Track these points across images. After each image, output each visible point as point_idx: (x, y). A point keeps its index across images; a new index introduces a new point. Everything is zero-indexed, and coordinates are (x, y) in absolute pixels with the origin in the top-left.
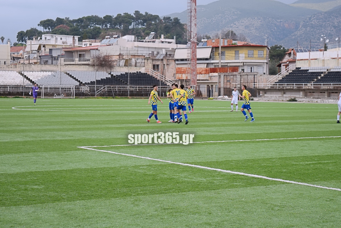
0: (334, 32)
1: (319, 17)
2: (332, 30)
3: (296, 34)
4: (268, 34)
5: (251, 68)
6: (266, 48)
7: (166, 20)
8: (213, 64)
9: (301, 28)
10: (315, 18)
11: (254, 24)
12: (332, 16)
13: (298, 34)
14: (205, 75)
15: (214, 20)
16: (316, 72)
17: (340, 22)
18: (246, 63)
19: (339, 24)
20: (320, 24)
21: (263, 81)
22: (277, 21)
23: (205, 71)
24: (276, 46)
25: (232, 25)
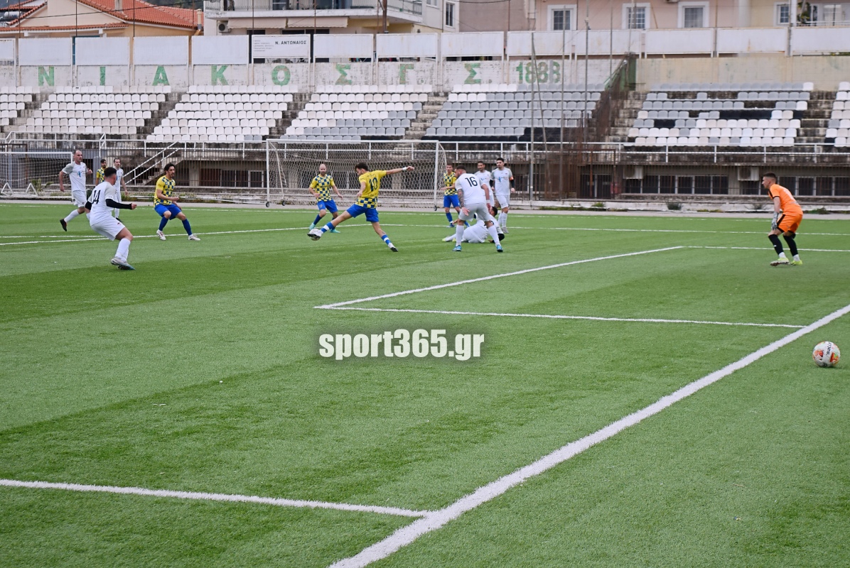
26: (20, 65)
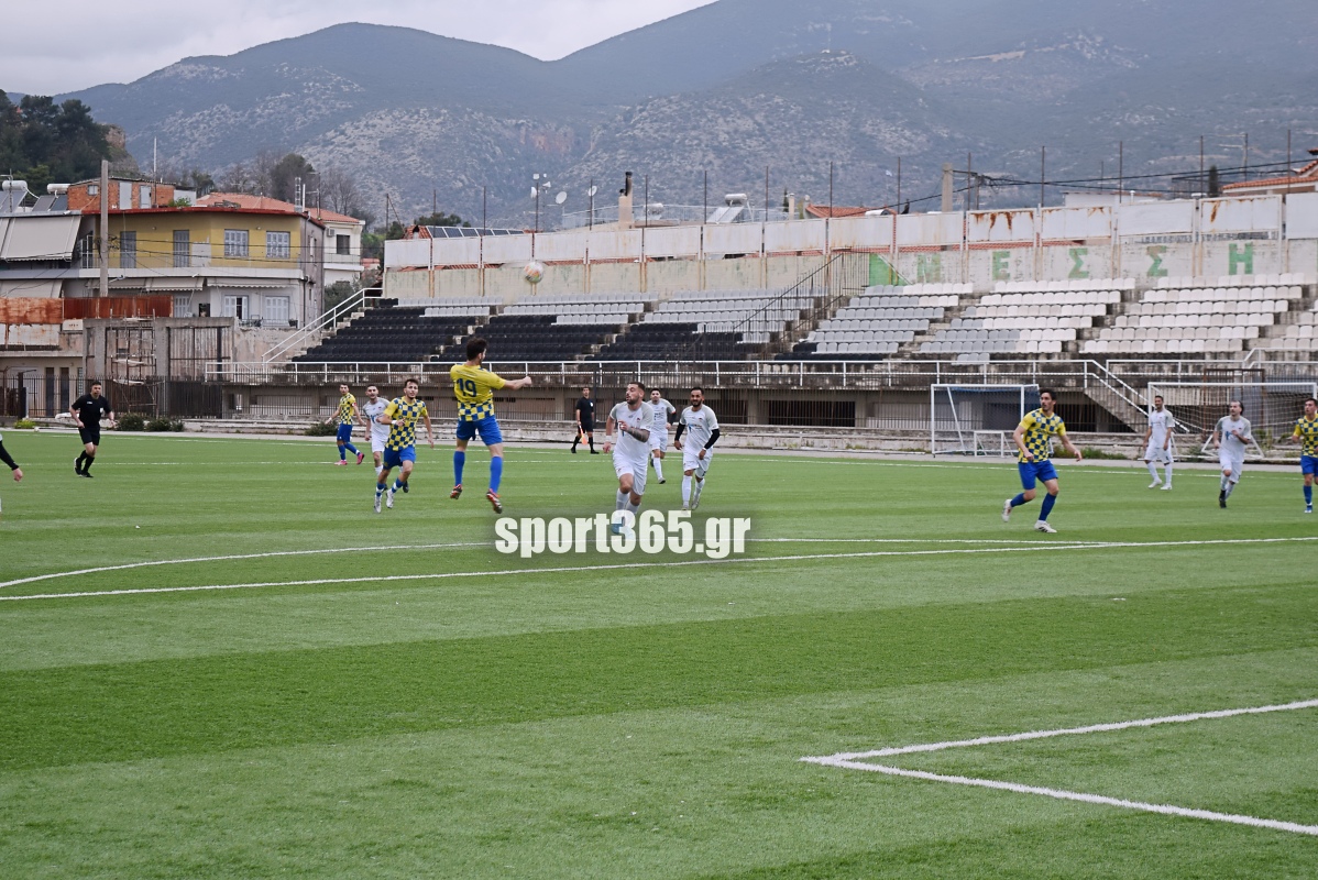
0: (716, 168)
1: (661, 112)
2: (710, 163)
3: (575, 173)
4: (468, 173)
5: (240, 301)
6: (302, 222)
7: (33, 110)
8: (89, 283)
9: (595, 151)
10: (645, 114)
11: (414, 134)
12: (709, 107)
13: (583, 175)
14: (45, 327)
15: (260, 116)
16: (450, 318)
17: (736, 131)
18: (219, 280)
19: (735, 140)
20: (663, 137)
21: (252, 350)
22: (503, 125)
23: (44, 312)
24: (439, 215)
25: (331, 134)
26: (1288, 237)
